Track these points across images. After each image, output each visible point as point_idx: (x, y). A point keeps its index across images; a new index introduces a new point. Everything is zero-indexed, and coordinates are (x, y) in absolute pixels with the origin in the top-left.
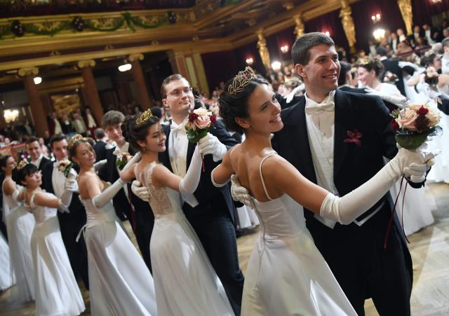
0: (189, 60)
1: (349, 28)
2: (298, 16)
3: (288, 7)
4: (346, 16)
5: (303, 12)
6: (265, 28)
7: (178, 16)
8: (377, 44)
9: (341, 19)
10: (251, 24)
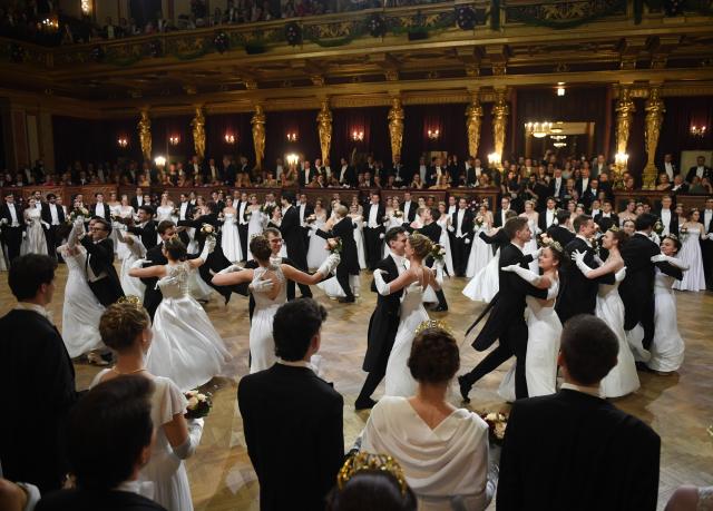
0: (32, 120)
1: (259, 140)
2: (200, 106)
3: (189, 91)
4: (258, 125)
5: (207, 103)
6: (153, 106)
7: (27, 53)
8: (286, 169)
9: (252, 126)
10: (134, 95)
